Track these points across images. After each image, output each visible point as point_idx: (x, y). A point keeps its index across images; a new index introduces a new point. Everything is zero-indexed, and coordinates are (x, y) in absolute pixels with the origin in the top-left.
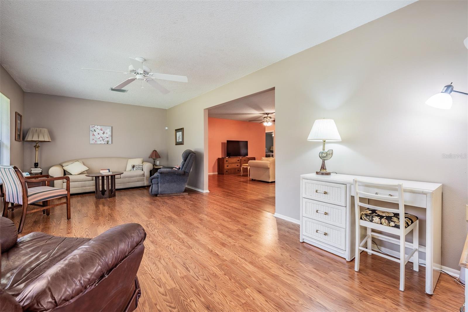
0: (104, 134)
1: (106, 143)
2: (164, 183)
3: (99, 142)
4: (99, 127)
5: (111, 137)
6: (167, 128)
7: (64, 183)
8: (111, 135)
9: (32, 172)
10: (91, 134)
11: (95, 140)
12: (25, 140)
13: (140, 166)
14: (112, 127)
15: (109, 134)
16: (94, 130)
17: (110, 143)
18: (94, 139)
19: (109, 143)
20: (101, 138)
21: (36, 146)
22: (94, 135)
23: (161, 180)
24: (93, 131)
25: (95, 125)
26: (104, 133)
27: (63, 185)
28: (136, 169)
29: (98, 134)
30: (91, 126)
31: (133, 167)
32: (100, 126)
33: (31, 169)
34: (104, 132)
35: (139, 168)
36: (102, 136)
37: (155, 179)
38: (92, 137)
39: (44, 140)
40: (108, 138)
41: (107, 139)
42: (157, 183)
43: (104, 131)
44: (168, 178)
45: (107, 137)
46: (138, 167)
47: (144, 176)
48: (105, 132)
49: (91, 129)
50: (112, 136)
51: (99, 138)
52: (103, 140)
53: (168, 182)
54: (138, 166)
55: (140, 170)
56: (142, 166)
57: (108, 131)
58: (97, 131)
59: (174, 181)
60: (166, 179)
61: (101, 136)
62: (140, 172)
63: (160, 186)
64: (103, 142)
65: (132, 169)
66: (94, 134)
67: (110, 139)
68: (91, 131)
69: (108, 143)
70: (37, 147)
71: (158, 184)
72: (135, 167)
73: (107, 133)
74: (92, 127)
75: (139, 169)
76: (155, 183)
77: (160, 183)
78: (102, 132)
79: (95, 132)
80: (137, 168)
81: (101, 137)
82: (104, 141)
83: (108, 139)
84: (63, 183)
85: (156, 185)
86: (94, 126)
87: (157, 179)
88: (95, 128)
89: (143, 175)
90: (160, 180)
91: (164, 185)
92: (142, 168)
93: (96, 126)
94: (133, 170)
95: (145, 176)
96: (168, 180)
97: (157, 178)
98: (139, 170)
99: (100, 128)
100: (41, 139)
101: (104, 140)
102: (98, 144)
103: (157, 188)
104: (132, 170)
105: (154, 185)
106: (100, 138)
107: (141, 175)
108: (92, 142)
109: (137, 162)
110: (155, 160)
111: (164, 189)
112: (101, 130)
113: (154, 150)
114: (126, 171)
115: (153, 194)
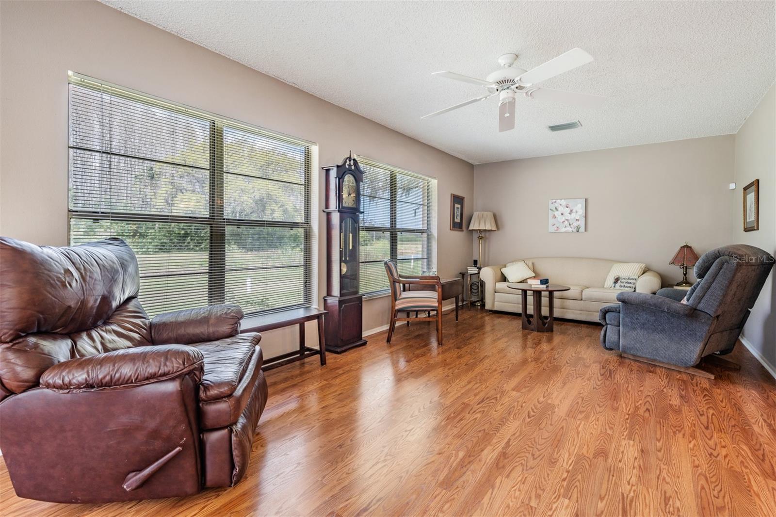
0: (572, 214)
1: (575, 230)
2: (635, 329)
3: (563, 230)
4: (563, 202)
5: (584, 218)
6: (734, 185)
7: (496, 293)
8: (584, 215)
9: (469, 272)
10: (551, 216)
11: (557, 225)
12: (469, 229)
13: (630, 281)
14: (586, 200)
15: (581, 213)
16: (556, 208)
17: (582, 229)
18: (554, 225)
19: (580, 231)
20: (566, 222)
21: (480, 236)
22: (555, 217)
23: (627, 320)
24: (554, 209)
25: (557, 199)
27: (494, 294)
28: (621, 286)
29: (562, 214)
30: (550, 202)
31: (617, 280)
32: (565, 199)
33: (468, 268)
34: (571, 211)
35: (626, 285)
36: (569, 217)
37: (613, 314)
38: (551, 221)
40: (580, 222)
41: (576, 224)
42: (616, 323)
43: (572, 209)
44: (644, 317)
45: (577, 218)
46: (626, 283)
48: (574, 211)
49: (550, 208)
50: (586, 217)
51: (563, 222)
52: (570, 225)
53: (643, 326)
54: (627, 280)
56: (635, 281)
57: (580, 208)
58: (559, 209)
59: (660, 328)
60: (637, 319)
61: (566, 218)
63: (623, 332)
64: (569, 229)
65: (614, 285)
66: (554, 215)
67: (582, 223)
69: (578, 231)
70: (481, 238)
71: (619, 326)
72: (619, 282)
73: (577, 212)
74: (552, 203)
75: (626, 287)
76: (613, 322)
77: (623, 325)
78: (568, 210)
79: (557, 212)
80: (622, 284)
81: (567, 220)
82: (571, 227)
83: (578, 223)
84: (495, 292)
85: (615, 328)
86: (554, 201)
87: (616, 314)
88: (556, 205)
90: (623, 319)
91: (633, 334)
92: (633, 286)
93: (558, 201)
94: (614, 287)
96: (643, 321)
97: (616, 311)
99: (565, 203)
101: (572, 226)
102: (561, 232)
103: (617, 337)
104: (612, 288)
105: (609, 326)
108: (552, 229)
109: (628, 270)
110: (686, 271)
111: (633, 343)
112: (567, 207)
113: (685, 246)
114: (603, 287)
115: (607, 346)
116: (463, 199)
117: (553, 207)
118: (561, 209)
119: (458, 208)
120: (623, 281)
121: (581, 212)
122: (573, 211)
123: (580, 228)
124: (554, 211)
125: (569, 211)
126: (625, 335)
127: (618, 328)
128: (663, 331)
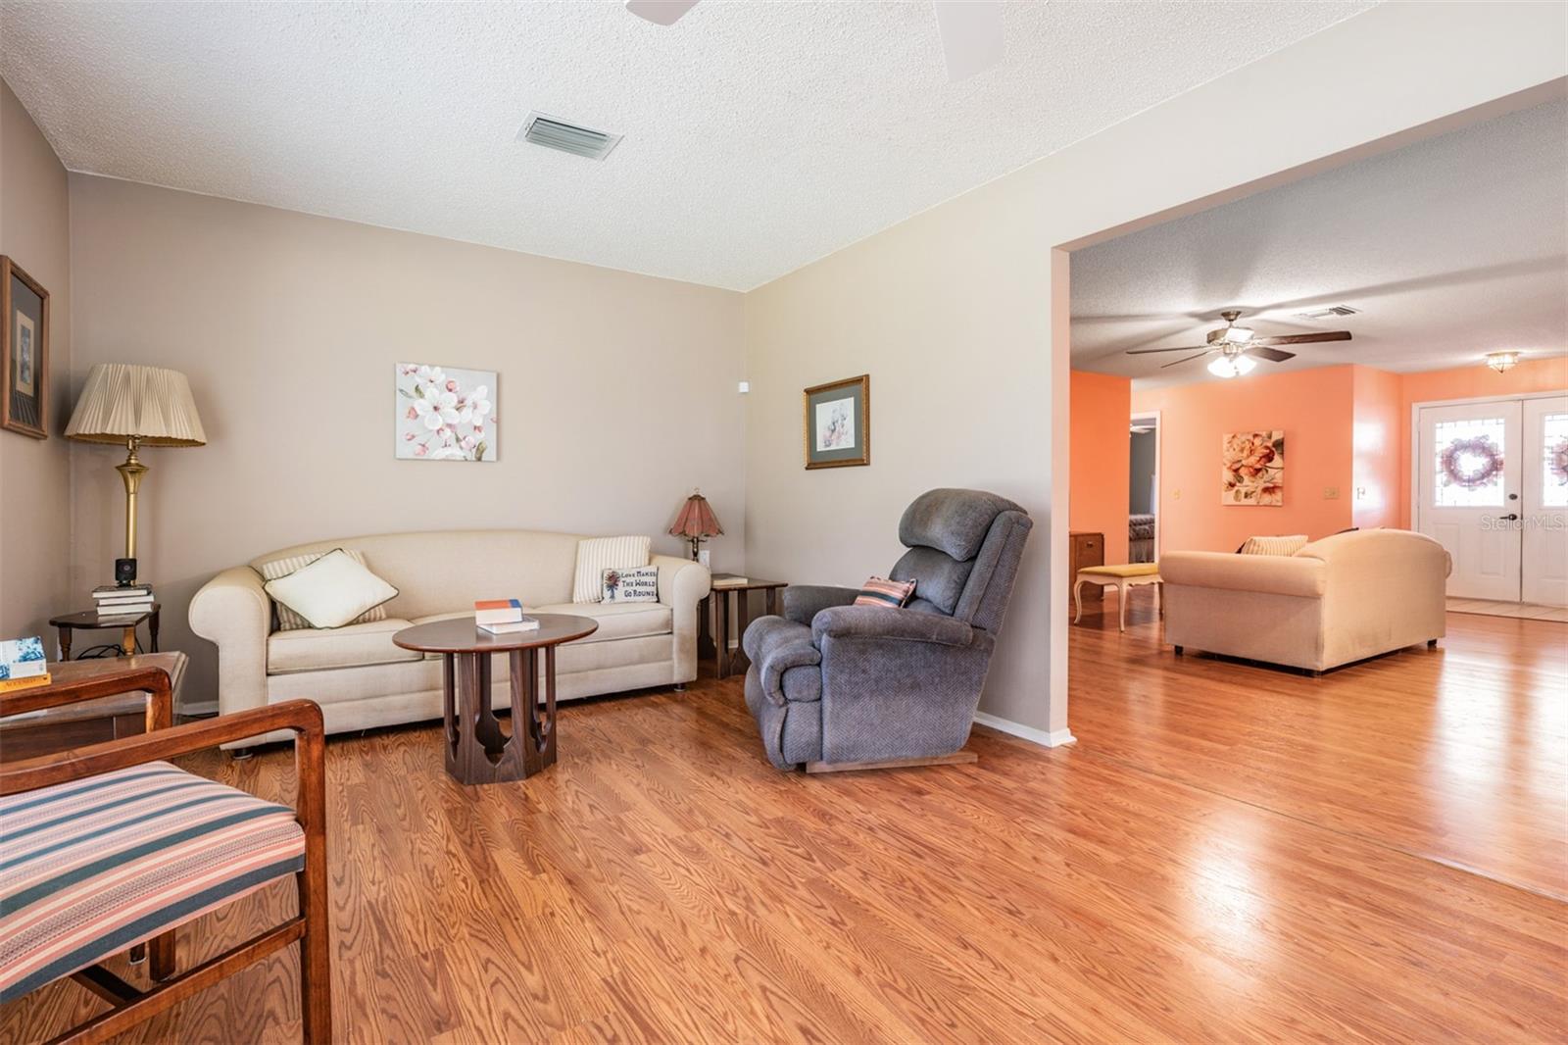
0: (465, 411)
1: (471, 456)
2: (857, 697)
3: (440, 453)
4: (440, 375)
5: (495, 425)
6: (744, 387)
7: (271, 679)
8: (494, 416)
9: (101, 611)
10: (401, 412)
11: (419, 439)
12: (69, 432)
13: (643, 579)
14: (498, 377)
15: (486, 411)
16: (417, 389)
17: (490, 454)
18: (413, 437)
19: (483, 459)
20: (448, 432)
21: (128, 464)
22: (413, 414)
23: (842, 678)
24: (412, 392)
25: (423, 365)
26: (461, 405)
27: (265, 686)
28: (628, 594)
29: (436, 408)
30: (400, 369)
31: (613, 581)
32: (442, 367)
33: (95, 595)
34: (461, 402)
35: (639, 589)
36: (455, 418)
37: (804, 671)
38: (404, 425)
39: (165, 435)
40: (483, 434)
41: (474, 439)
42: (814, 694)
43: (461, 397)
44: (878, 663)
45: (478, 425)
46: (637, 584)
47: (671, 633)
48: (468, 402)
49: (399, 386)
50: (498, 422)
51: (438, 432)
52: (458, 440)
53: (878, 688)
54: (637, 578)
55: (646, 598)
56: (653, 579)
57: (482, 395)
58: (427, 394)
59: (909, 681)
60: (864, 671)
61: (450, 422)
62: (648, 613)
63: (830, 712)
64: (455, 452)
65: (607, 594)
66: (413, 409)
67: (488, 437)
68: (401, 391)
69: (479, 459)
70: (132, 472)
71: (821, 700)
72: (620, 584)
73: (475, 407)
74: (407, 374)
75: (640, 594)
76: (804, 692)
77: (833, 695)
78: (453, 399)
79: (421, 400)
80: (630, 589)
81: (450, 426)
82: (461, 448)
83: (479, 437)
84: (268, 675)
85: (811, 707)
86: (412, 366)
87: (812, 671)
88: (418, 380)
89: (668, 627)
90: (833, 678)
91: (857, 711)
92: (654, 589)
93: (425, 369)
94: (612, 597)
95: (675, 631)
96: (875, 675)
97: (811, 665)
98: (641, 598)
99: (443, 377)
100: (153, 427)
101: (463, 444)
102: (434, 460)
103: (815, 729)
104: (606, 599)
105: (793, 706)
106: (441, 429)
107: (652, 630)
108: (407, 450)
109: (628, 554)
110: (697, 547)
111: (854, 733)
112: (450, 390)
113: (695, 496)
114: (572, 602)
115: (789, 762)
116: (42, 299)
117: (407, 383)
118: (431, 392)
119: (25, 332)
120: (628, 580)
121: (487, 407)
122: (466, 402)
123: (483, 452)
124: (410, 397)
125: (456, 400)
126: (838, 717)
127: (817, 704)
128: (916, 687)
